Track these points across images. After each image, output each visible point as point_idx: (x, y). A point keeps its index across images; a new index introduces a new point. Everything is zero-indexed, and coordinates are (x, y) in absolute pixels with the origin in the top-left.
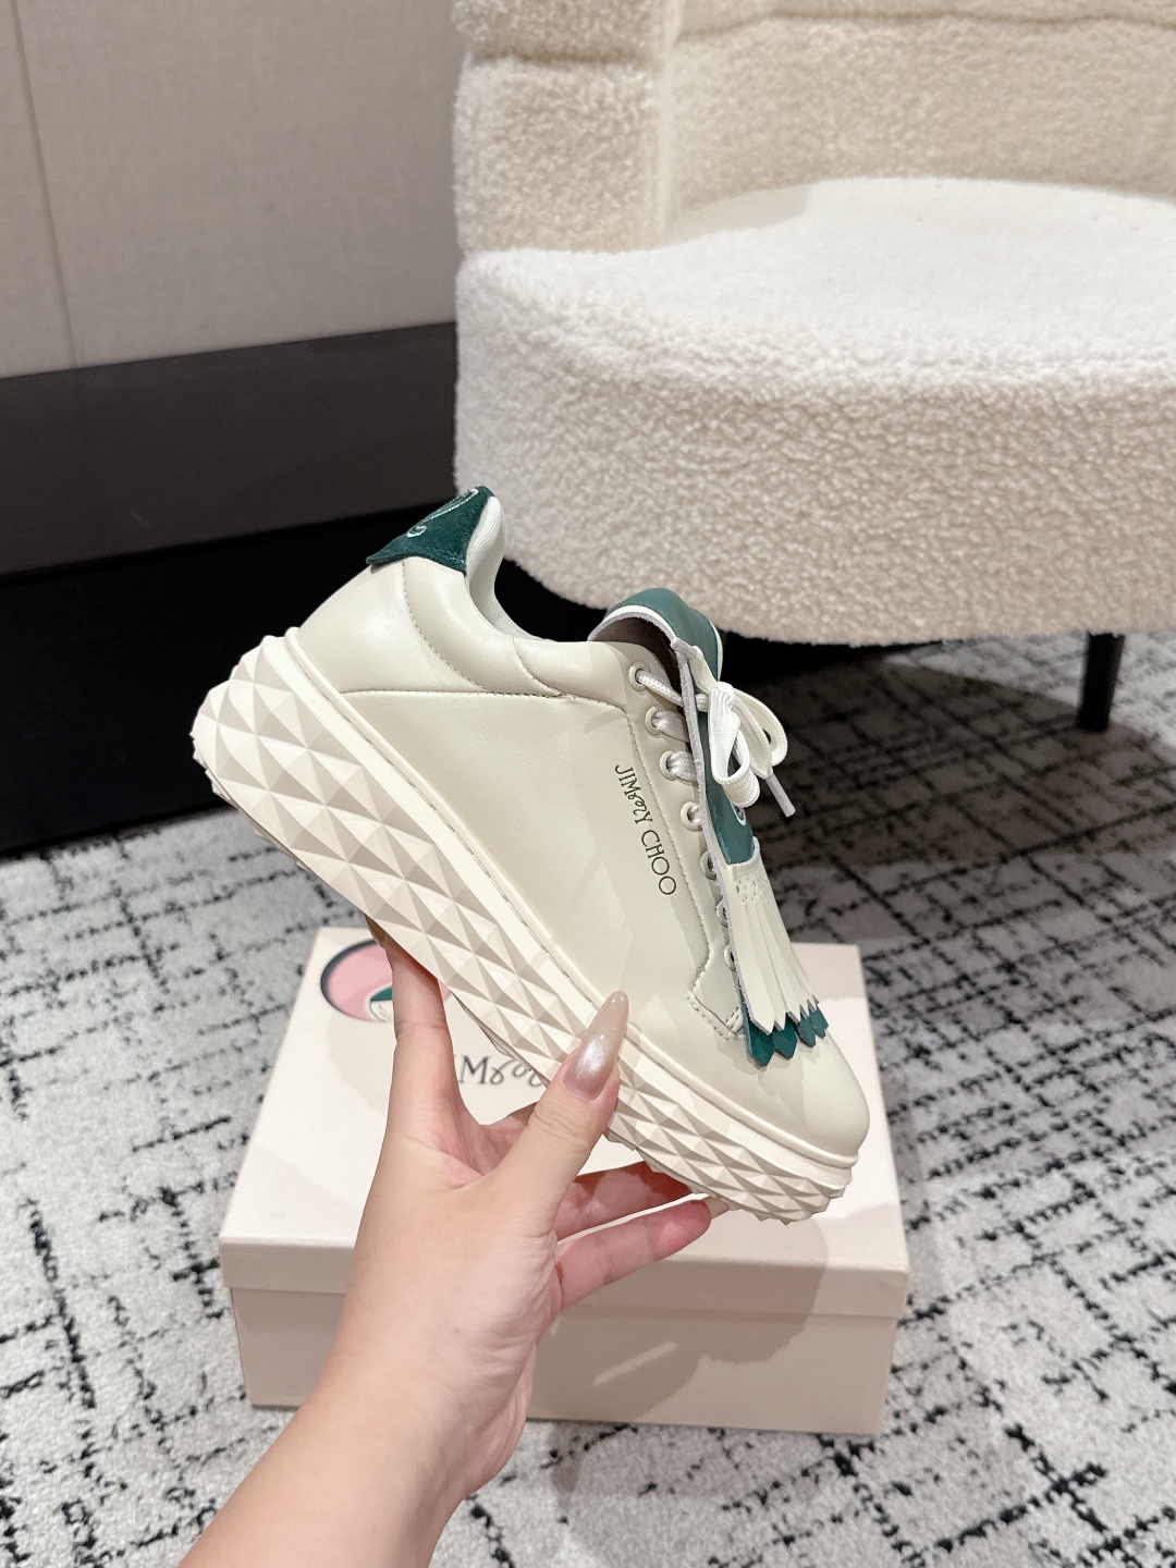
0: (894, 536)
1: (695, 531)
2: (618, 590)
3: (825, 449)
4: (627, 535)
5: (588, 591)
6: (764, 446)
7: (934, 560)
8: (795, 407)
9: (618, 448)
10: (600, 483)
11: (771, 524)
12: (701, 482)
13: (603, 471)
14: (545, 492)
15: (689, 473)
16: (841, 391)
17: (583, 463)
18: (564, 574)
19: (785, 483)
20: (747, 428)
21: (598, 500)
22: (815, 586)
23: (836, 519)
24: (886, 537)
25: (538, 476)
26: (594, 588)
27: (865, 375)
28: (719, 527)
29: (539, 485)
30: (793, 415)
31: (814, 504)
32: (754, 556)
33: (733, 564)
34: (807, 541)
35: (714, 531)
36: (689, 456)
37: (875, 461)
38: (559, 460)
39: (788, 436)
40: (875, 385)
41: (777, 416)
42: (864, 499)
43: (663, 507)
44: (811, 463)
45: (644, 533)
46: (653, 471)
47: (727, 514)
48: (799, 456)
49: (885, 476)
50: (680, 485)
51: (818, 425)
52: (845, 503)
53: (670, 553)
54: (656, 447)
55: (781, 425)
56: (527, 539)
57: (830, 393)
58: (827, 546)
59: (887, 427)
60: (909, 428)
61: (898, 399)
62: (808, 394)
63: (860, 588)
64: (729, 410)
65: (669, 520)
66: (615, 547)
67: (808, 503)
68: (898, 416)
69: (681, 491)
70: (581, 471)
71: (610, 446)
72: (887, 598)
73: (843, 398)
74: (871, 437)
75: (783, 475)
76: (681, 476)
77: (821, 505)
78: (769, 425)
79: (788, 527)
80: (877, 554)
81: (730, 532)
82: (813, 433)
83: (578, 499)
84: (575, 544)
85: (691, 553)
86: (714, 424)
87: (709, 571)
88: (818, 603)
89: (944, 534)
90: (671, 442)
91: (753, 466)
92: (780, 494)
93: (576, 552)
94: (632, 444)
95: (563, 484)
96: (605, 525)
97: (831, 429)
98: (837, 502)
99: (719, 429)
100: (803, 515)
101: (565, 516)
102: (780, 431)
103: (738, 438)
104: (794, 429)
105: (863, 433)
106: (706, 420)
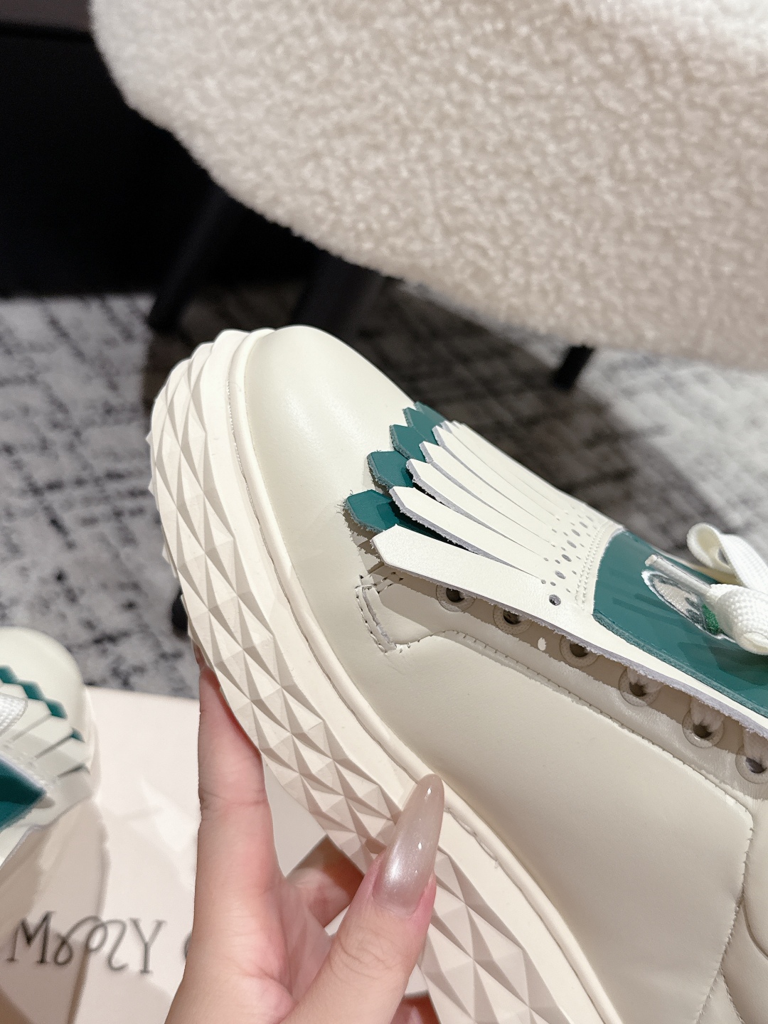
0: (674, 233)
1: (447, 163)
2: (319, 210)
3: (645, 106)
4: (354, 142)
5: (276, 200)
6: (575, 79)
7: (697, 270)
8: (634, 41)
9: (379, 24)
10: (335, 65)
11: (546, 180)
12: (478, 101)
13: (348, 49)
14: (248, 56)
15: (466, 86)
16: (694, 38)
17: (319, 29)
18: (246, 169)
19: (582, 134)
20: (563, 48)
21: (327, 85)
22: (563, 268)
23: (622, 196)
24: (666, 233)
25: (244, 31)
26: (287, 198)
27: (729, 27)
28: (482, 168)
29: (241, 44)
30: (626, 50)
31: (605, 171)
32: (510, 215)
33: (482, 218)
34: (577, 213)
35: (472, 170)
36: (474, 64)
37: (694, 139)
38: (283, 18)
39: (609, 75)
40: (733, 44)
41: (605, 45)
42: (663, 181)
43: (415, 120)
44: (621, 118)
45: (377, 148)
46: (416, 69)
47: (496, 153)
48: (613, 104)
49: (699, 160)
50: (450, 97)
51: (650, 74)
52: (641, 178)
53: (405, 184)
54: (434, 39)
55: (607, 59)
56: (203, 109)
57: (682, 36)
58: (597, 225)
59: (725, 101)
60: (749, 109)
61: (752, 70)
62: (655, 29)
63: (610, 283)
64: (550, 18)
65: (418, 139)
66: (332, 152)
67: (599, 167)
68: (741, 91)
69: (448, 108)
70: (313, 41)
71: (368, 19)
72: (631, 299)
73: (692, 48)
74: (704, 107)
75: (584, 124)
76: (455, 86)
77: (612, 173)
78: (591, 53)
79: (564, 190)
80: (645, 246)
81: (492, 177)
82: (639, 80)
83: (298, 77)
84: (271, 133)
85: (433, 190)
86: (524, 30)
87: (448, 219)
88: (559, 289)
89: (724, 245)
90: (457, 38)
91: (553, 101)
92: (573, 144)
93: (274, 146)
94: (400, 24)
95: (280, 50)
96: (327, 122)
97: (663, 82)
98: (632, 175)
99: (527, 40)
100: (587, 180)
101: (270, 95)
102: (602, 67)
103: (547, 59)
104: (620, 68)
105: (698, 100)
106: (514, 23)
